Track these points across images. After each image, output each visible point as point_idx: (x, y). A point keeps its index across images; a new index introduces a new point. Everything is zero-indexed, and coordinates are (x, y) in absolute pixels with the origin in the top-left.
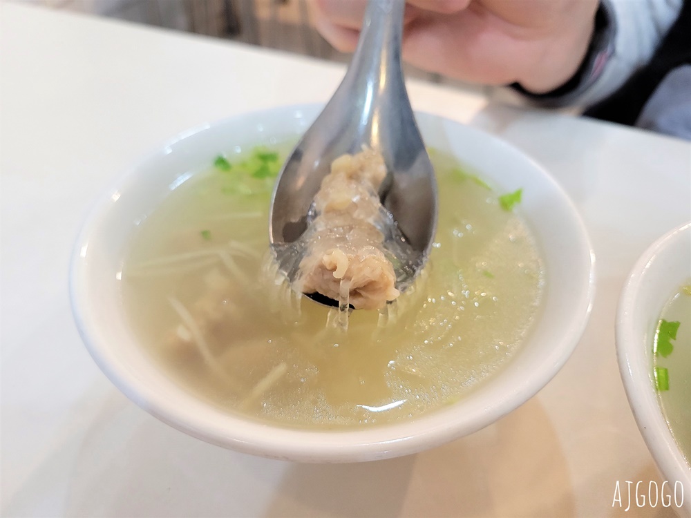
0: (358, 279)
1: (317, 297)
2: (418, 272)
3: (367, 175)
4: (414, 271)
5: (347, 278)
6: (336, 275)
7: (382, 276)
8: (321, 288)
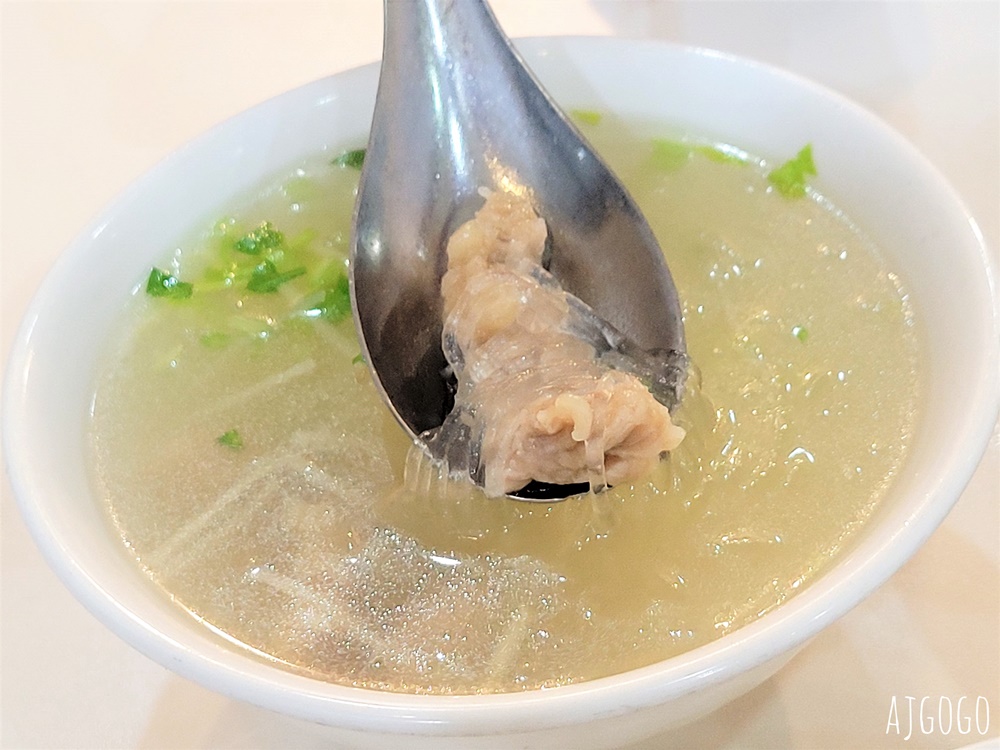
0: (615, 431)
1: (534, 490)
2: (679, 389)
3: (517, 246)
4: (673, 389)
5: (594, 435)
6: (576, 436)
7: (649, 412)
8: (541, 471)
